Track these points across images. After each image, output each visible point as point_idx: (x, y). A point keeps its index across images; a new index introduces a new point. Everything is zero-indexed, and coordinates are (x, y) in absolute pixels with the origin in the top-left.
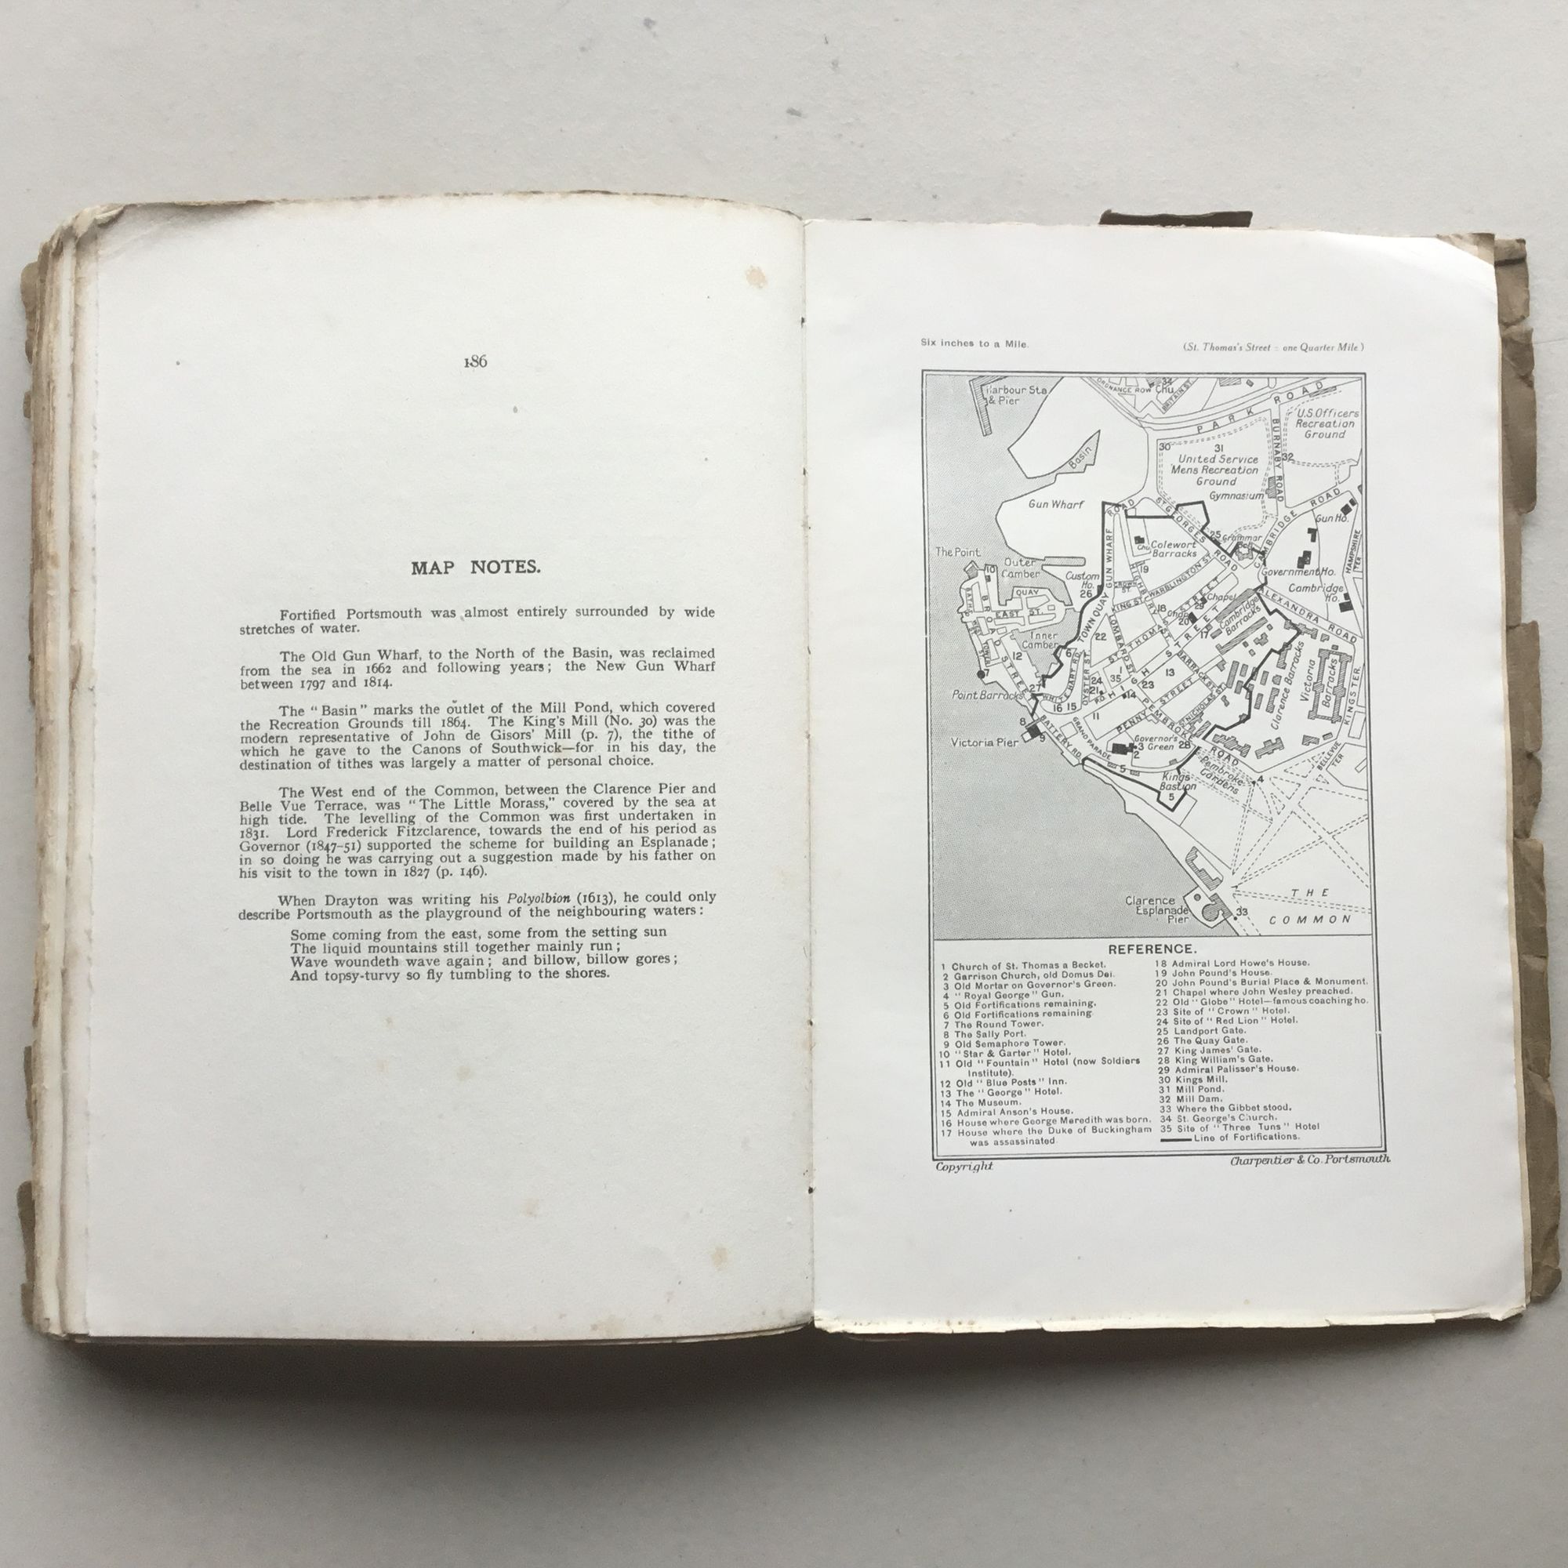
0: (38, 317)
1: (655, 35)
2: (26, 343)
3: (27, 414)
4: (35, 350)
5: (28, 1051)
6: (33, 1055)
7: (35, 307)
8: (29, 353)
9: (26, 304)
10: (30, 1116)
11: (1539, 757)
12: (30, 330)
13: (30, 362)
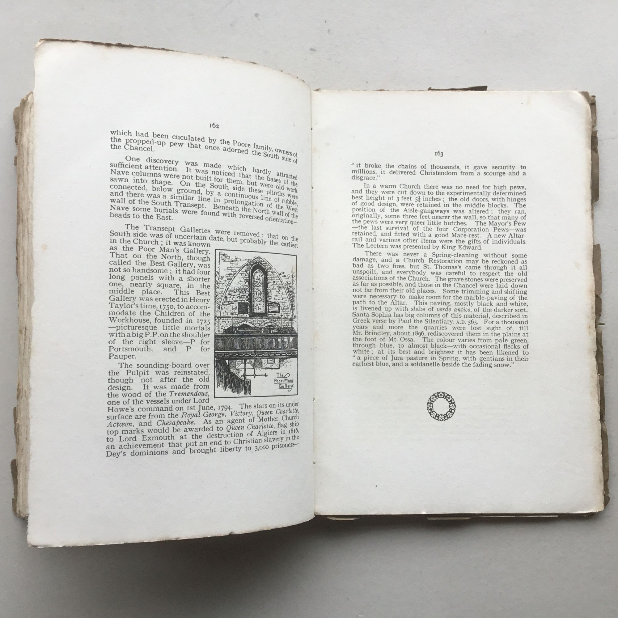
0: (20, 127)
1: (259, 20)
2: (15, 138)
3: (15, 164)
4: (19, 140)
5: (15, 409)
6: (17, 410)
7: (19, 124)
8: (16, 141)
9: (15, 123)
10: (15, 434)
11: (601, 297)
12: (17, 133)
13: (17, 144)
